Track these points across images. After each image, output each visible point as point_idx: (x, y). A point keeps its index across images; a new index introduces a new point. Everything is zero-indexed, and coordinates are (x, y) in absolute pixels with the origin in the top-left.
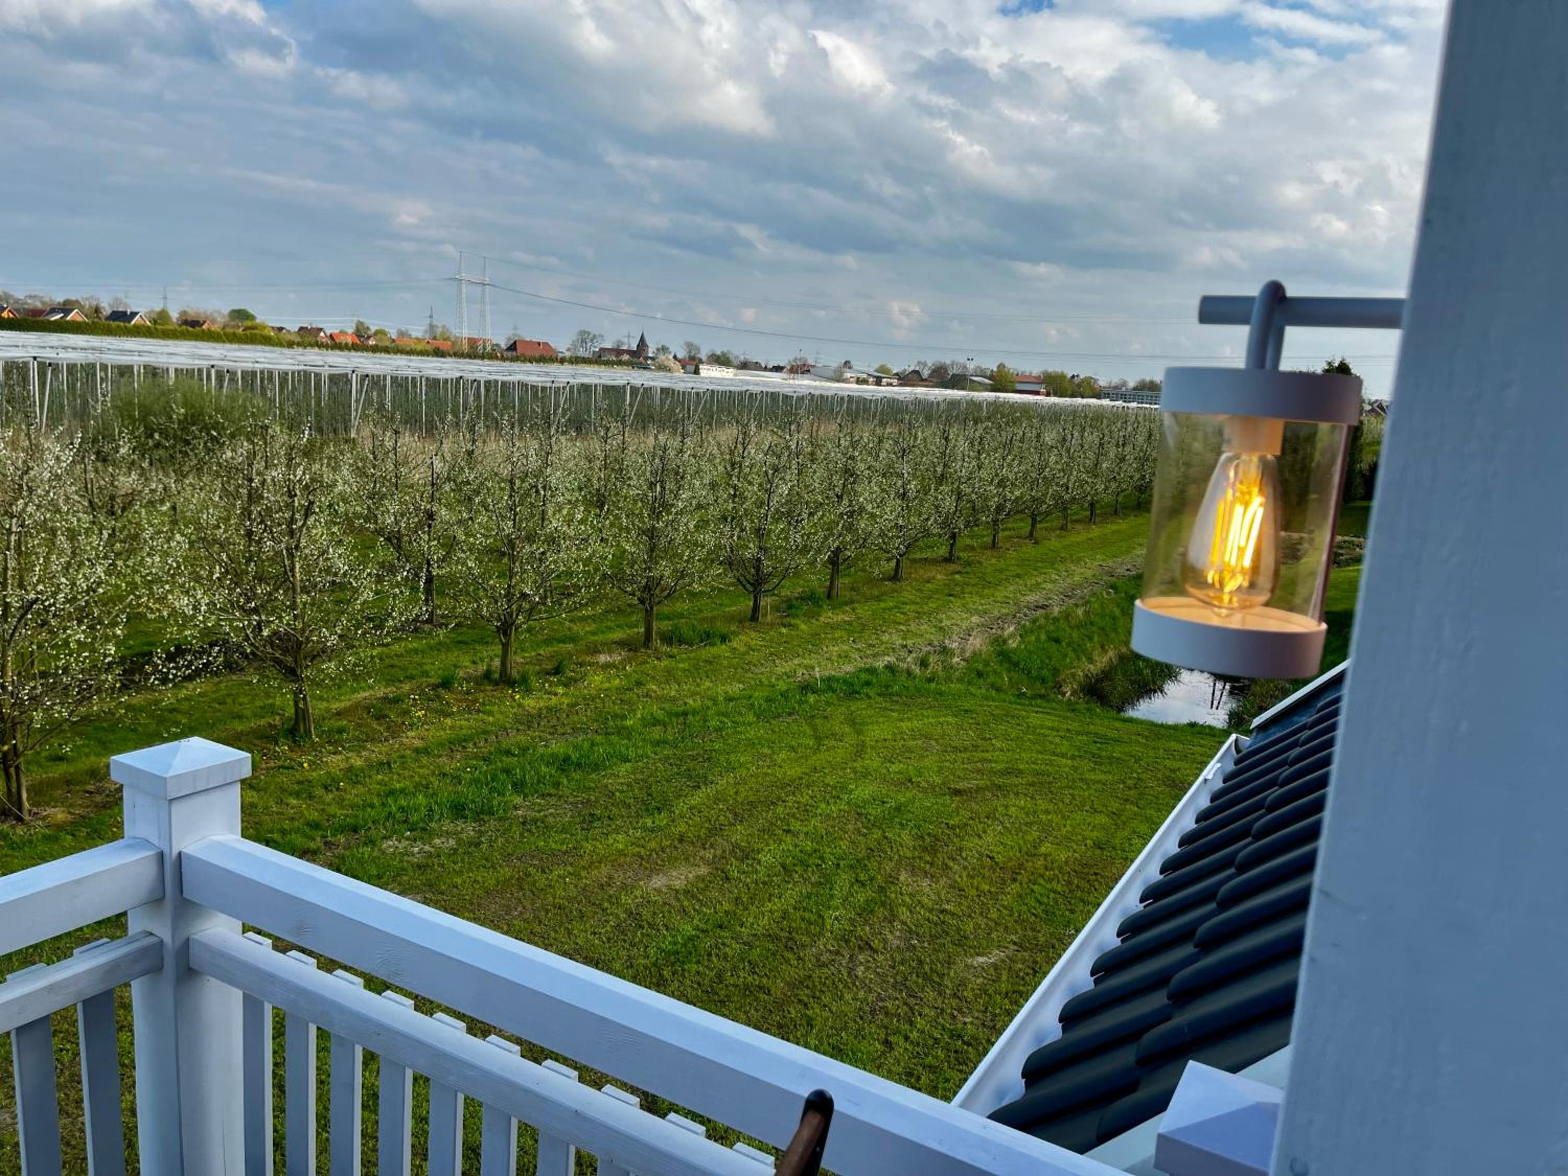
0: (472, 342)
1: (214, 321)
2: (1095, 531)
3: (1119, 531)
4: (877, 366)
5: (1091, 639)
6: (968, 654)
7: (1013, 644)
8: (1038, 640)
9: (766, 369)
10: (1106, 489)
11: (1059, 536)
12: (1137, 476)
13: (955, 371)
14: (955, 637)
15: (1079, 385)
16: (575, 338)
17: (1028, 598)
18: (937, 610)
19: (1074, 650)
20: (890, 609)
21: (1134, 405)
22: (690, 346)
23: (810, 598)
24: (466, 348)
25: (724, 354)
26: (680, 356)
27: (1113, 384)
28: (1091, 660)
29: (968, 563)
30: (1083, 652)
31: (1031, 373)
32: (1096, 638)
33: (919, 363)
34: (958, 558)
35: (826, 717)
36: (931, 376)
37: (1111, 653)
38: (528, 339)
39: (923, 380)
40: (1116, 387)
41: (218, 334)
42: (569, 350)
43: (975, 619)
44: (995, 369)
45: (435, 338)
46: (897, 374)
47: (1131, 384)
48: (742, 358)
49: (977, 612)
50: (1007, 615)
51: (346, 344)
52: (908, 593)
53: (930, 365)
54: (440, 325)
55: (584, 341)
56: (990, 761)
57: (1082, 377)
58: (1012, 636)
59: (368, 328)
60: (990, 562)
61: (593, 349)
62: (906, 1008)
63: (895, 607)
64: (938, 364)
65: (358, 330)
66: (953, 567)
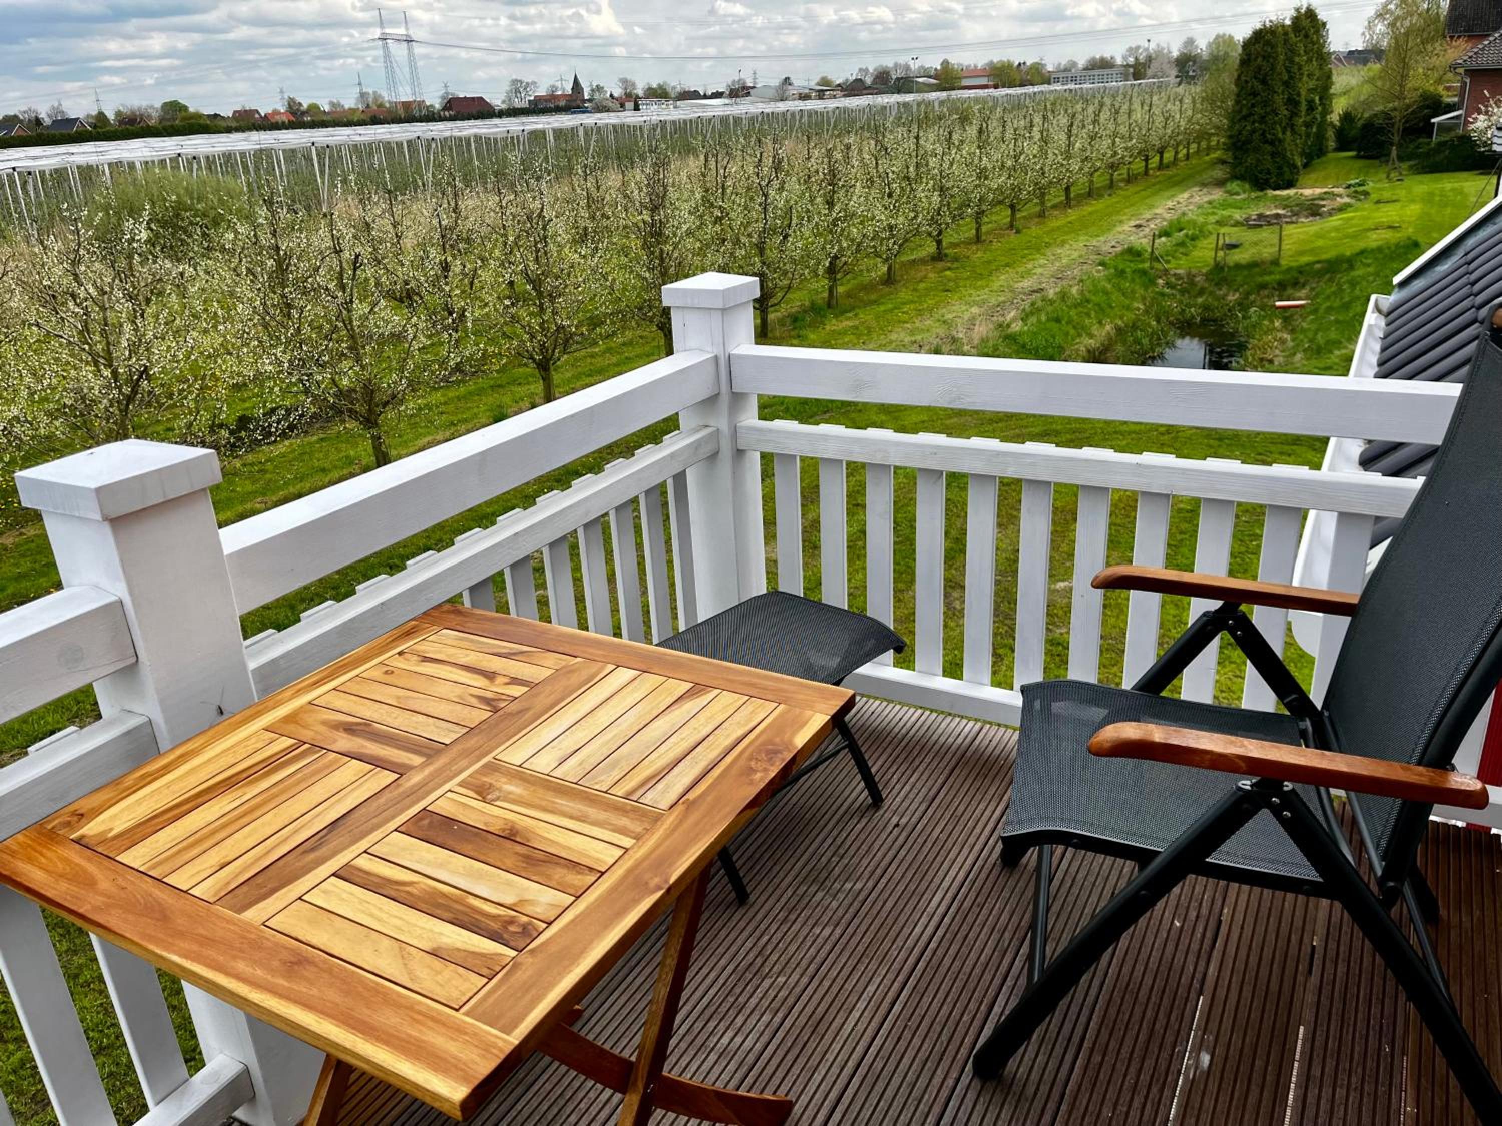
0: (406, 105)
1: (149, 116)
2: (1073, 214)
3: (1096, 211)
4: (817, 79)
5: (1088, 315)
6: (976, 342)
7: (1017, 327)
8: (1039, 321)
9: (705, 97)
10: (1081, 169)
11: (1038, 224)
12: (1110, 153)
13: (900, 73)
14: (960, 329)
15: (1027, 73)
16: (508, 88)
17: (1021, 284)
18: (937, 306)
19: (1074, 327)
20: (891, 310)
21: (1087, 85)
22: (625, 81)
23: (814, 309)
24: (402, 113)
25: (660, 86)
26: (616, 95)
27: (1062, 67)
28: (1091, 336)
29: (956, 259)
30: (1083, 328)
31: (976, 66)
32: (1093, 314)
33: (860, 70)
34: (946, 255)
35: (860, 411)
36: (875, 81)
37: (1108, 327)
38: (462, 96)
39: (866, 88)
40: (1065, 70)
41: (156, 128)
42: (503, 102)
43: (975, 310)
44: (939, 67)
45: (368, 106)
46: (839, 85)
47: (1082, 63)
48: (679, 89)
49: (976, 303)
50: (1004, 302)
51: (283, 123)
52: (904, 294)
53: (871, 71)
54: (371, 91)
55: (517, 91)
56: (1026, 427)
57: (1028, 63)
58: (1014, 320)
59: (300, 104)
60: (978, 255)
61: (528, 98)
62: (1006, 628)
63: (896, 308)
64: (880, 69)
65: (290, 106)
66: (940, 265)
